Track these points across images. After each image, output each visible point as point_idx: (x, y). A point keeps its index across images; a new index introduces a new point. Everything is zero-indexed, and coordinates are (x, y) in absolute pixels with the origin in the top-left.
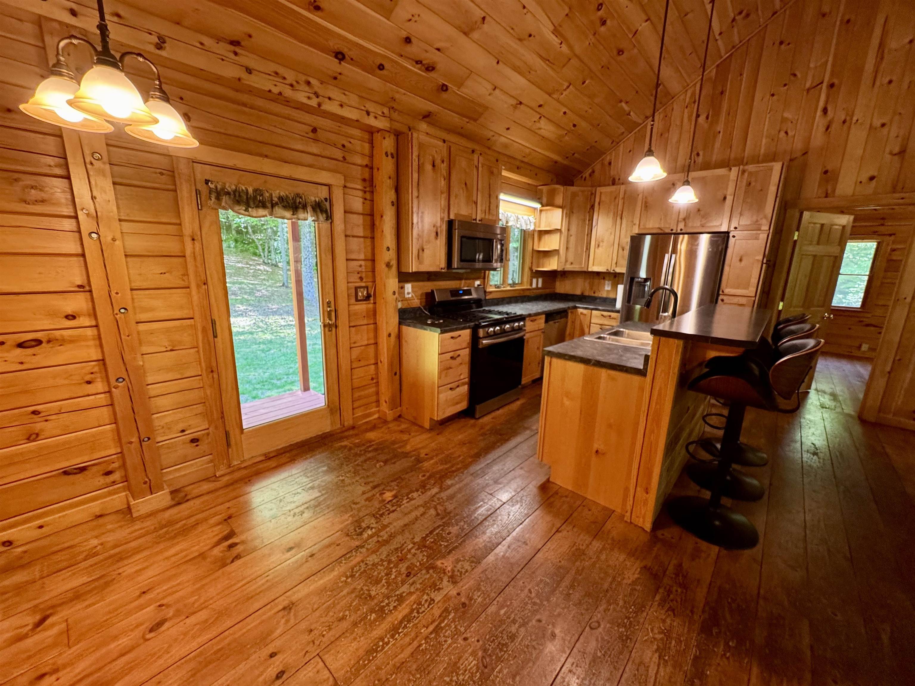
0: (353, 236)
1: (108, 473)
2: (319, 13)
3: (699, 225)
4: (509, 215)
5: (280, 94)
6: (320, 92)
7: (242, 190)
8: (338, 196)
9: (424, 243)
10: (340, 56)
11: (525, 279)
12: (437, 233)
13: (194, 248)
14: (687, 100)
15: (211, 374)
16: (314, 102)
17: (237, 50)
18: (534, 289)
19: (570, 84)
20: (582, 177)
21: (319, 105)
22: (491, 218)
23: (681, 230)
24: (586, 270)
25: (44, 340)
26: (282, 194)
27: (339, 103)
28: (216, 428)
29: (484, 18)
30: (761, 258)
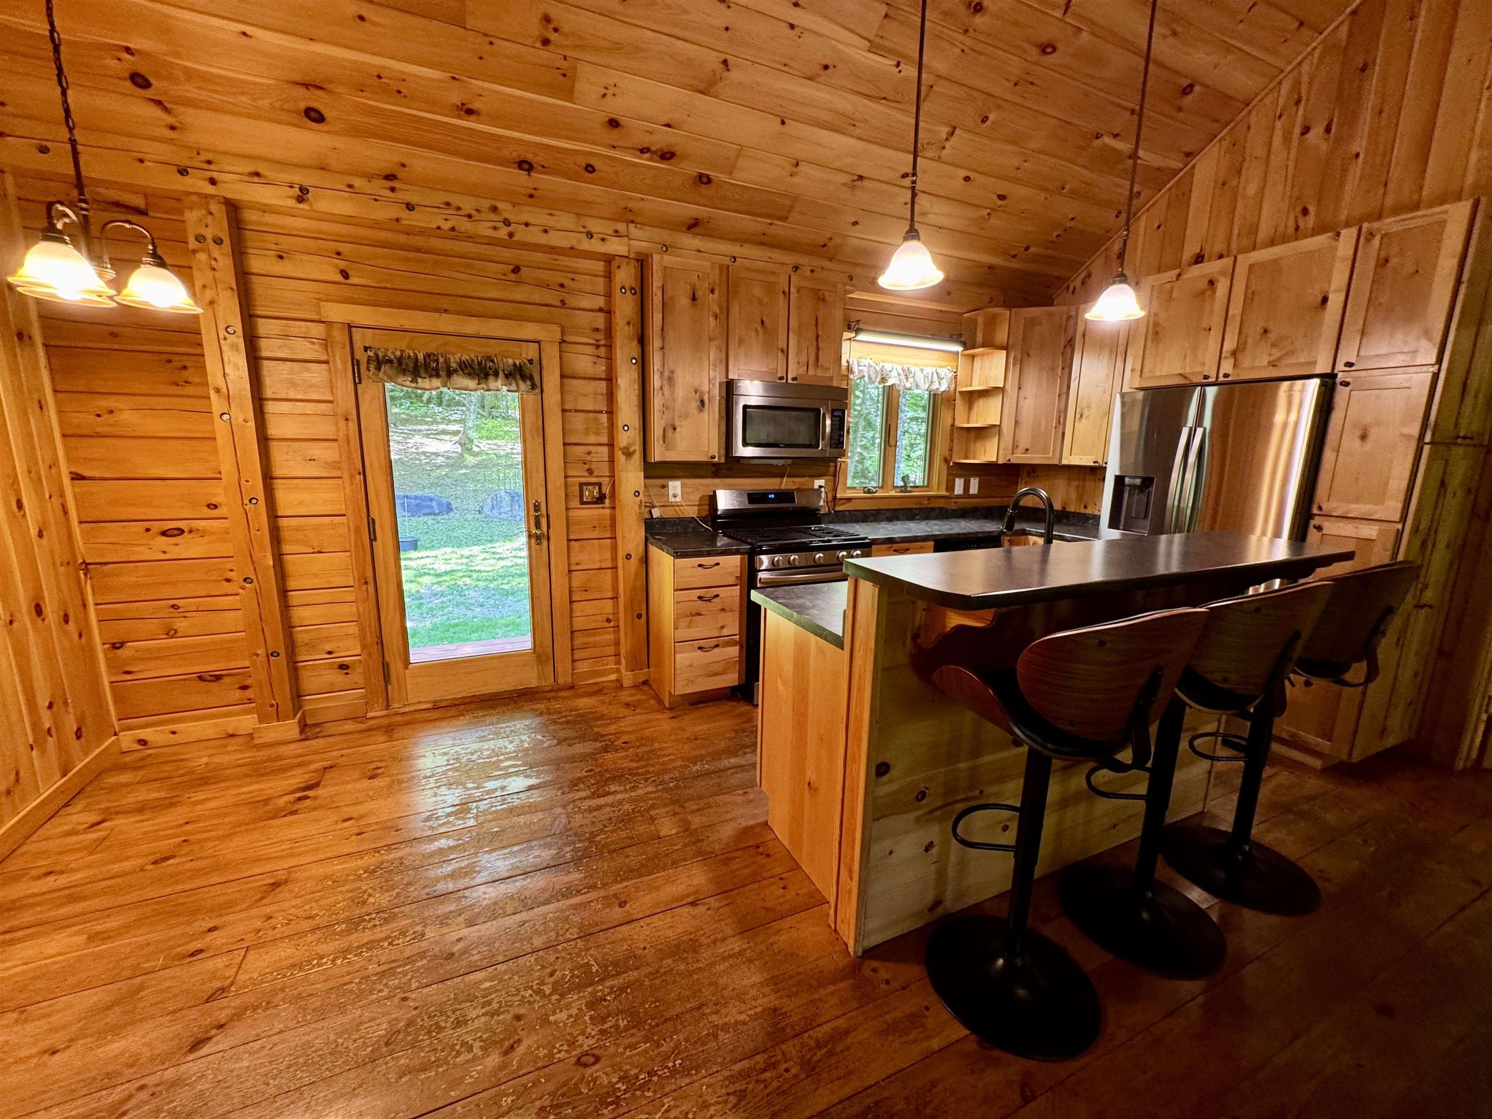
0: (576, 411)
1: (244, 688)
2: (473, 117)
3: (1265, 363)
4: (888, 367)
5: (453, 229)
6: (512, 218)
7: (409, 356)
8: (551, 356)
9: (677, 417)
10: (526, 166)
11: (935, 479)
12: (702, 402)
13: (347, 430)
14: (1281, 101)
15: (365, 587)
16: (503, 233)
17: (394, 184)
18: (958, 497)
19: (955, 128)
20: (1068, 288)
21: (511, 235)
22: (820, 373)
23: (1226, 375)
24: (1056, 462)
25: (186, 530)
26: (465, 357)
27: (541, 228)
28: (370, 655)
29: (725, 62)
30: (1414, 430)
